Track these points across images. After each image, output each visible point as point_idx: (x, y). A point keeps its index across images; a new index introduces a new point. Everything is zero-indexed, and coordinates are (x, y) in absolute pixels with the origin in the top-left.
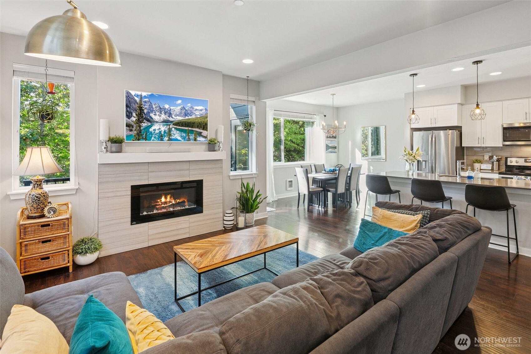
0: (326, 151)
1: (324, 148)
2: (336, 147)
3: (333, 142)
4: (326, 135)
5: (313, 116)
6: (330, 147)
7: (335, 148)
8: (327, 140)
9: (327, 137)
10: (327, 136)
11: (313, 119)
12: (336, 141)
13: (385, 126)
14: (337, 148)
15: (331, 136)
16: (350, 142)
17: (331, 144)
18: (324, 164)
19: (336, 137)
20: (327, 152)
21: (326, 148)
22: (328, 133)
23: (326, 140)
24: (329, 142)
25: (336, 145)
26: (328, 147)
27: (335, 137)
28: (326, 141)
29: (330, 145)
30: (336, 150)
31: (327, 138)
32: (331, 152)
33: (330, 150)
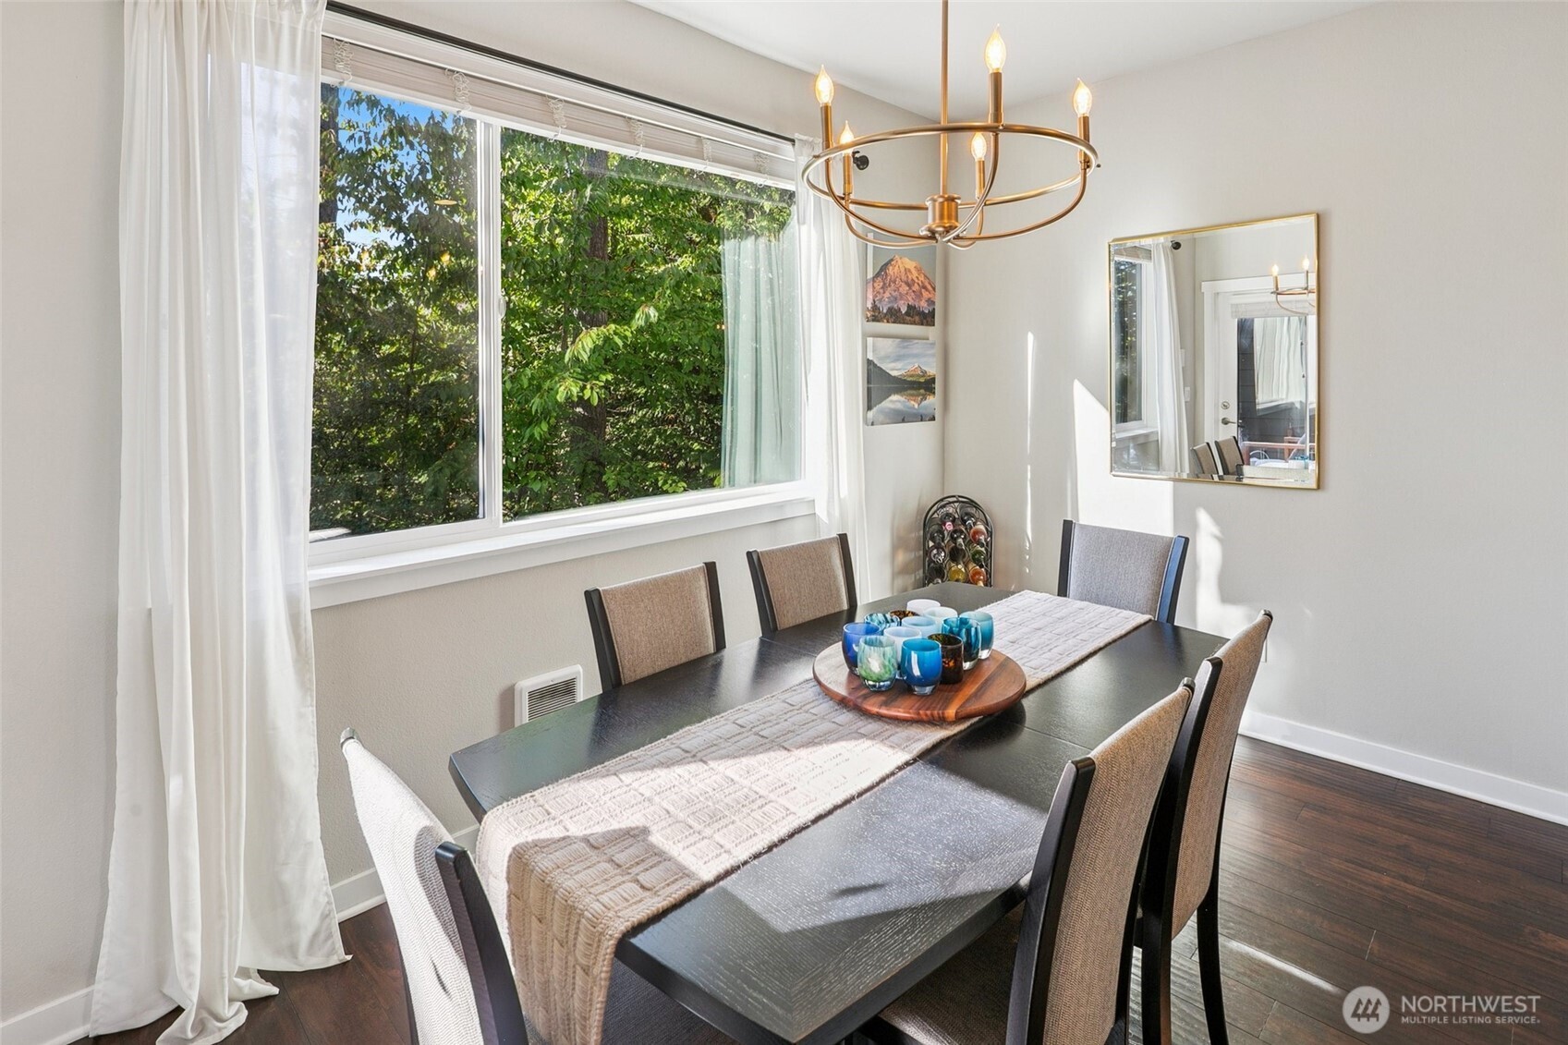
0: (869, 408)
1: (852, 386)
2: (933, 380)
3: (917, 347)
4: (865, 298)
5: (775, 150)
6: (896, 380)
7: (926, 386)
8: (875, 336)
9: (876, 315)
10: (875, 308)
11: (772, 174)
12: (933, 344)
13: (1318, 217)
14: (938, 386)
15: (904, 310)
16: (1030, 337)
17: (898, 358)
18: (843, 539)
19: (932, 314)
20: (870, 414)
21: (869, 390)
22: (879, 285)
23: (865, 336)
24: (887, 346)
25: (932, 369)
26: (878, 383)
27: (927, 319)
28: (870, 340)
29: (896, 369)
30: (932, 402)
31: (875, 319)
32: (903, 417)
33: (896, 401)
